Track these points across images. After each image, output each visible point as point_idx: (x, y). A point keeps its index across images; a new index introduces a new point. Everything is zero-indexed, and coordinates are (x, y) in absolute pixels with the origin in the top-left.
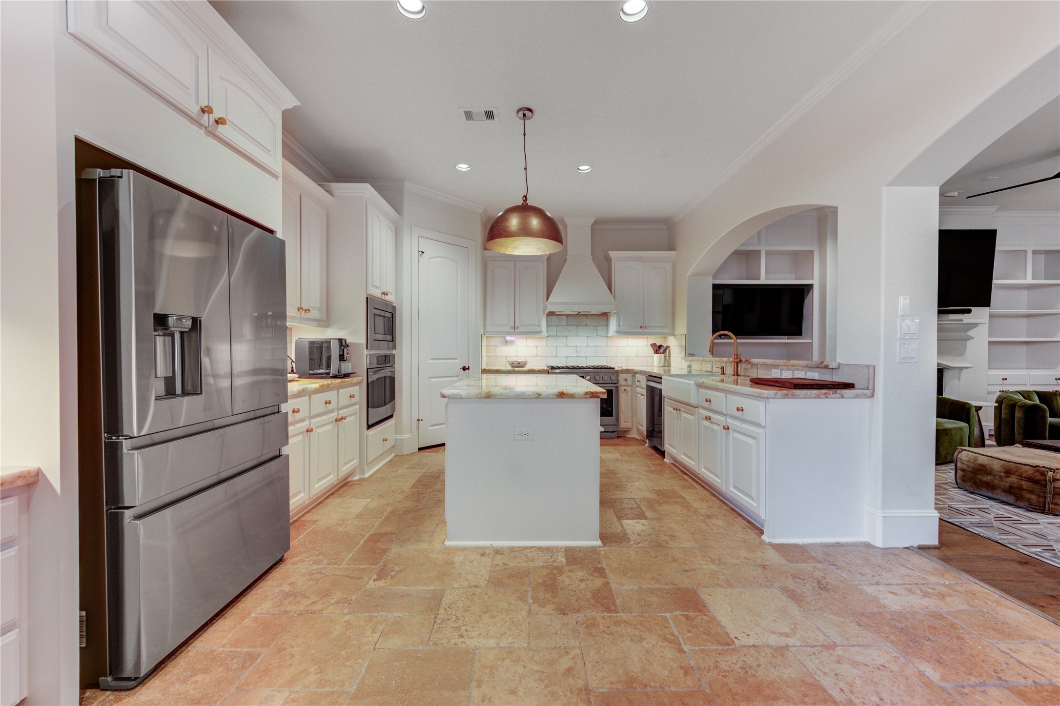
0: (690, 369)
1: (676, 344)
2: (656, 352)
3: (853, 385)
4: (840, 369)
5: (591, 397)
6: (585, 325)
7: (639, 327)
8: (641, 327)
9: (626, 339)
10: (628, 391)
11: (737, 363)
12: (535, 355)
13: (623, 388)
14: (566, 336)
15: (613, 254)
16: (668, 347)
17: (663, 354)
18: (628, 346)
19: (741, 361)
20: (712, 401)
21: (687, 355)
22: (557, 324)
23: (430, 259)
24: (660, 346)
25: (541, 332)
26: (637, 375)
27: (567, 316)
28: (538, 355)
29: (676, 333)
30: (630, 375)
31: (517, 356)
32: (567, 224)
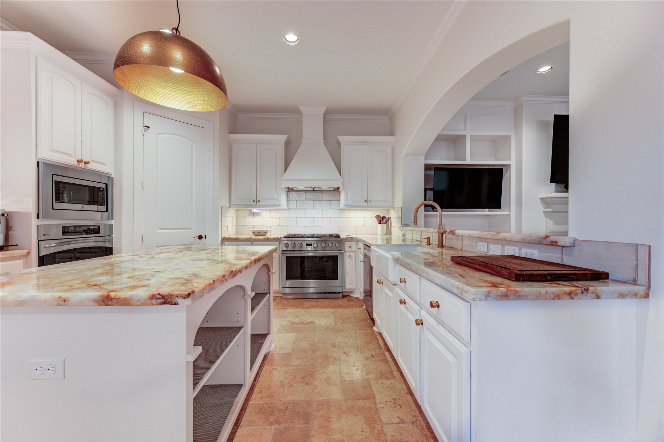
0: (405, 238)
1: (395, 216)
2: (380, 223)
3: (607, 274)
4: (575, 248)
5: (162, 304)
6: (321, 199)
7: (364, 201)
8: (366, 201)
9: (355, 211)
10: (352, 256)
11: (442, 234)
12: (278, 225)
13: (347, 254)
14: (305, 209)
15: (341, 138)
16: (389, 218)
17: (385, 224)
18: (357, 217)
19: (445, 232)
20: (406, 281)
21: (402, 225)
22: (297, 199)
23: (158, 134)
24: (383, 218)
25: (280, 205)
26: (359, 243)
27: (305, 192)
28: (281, 225)
29: (395, 207)
30: (354, 243)
31: (262, 226)
32: (302, 112)
